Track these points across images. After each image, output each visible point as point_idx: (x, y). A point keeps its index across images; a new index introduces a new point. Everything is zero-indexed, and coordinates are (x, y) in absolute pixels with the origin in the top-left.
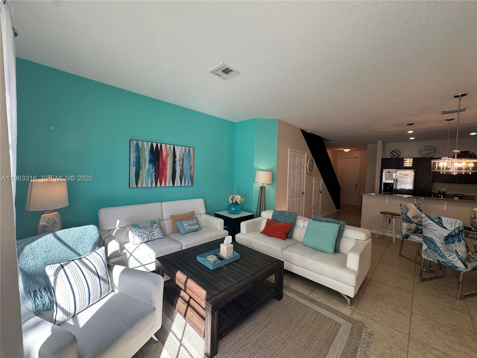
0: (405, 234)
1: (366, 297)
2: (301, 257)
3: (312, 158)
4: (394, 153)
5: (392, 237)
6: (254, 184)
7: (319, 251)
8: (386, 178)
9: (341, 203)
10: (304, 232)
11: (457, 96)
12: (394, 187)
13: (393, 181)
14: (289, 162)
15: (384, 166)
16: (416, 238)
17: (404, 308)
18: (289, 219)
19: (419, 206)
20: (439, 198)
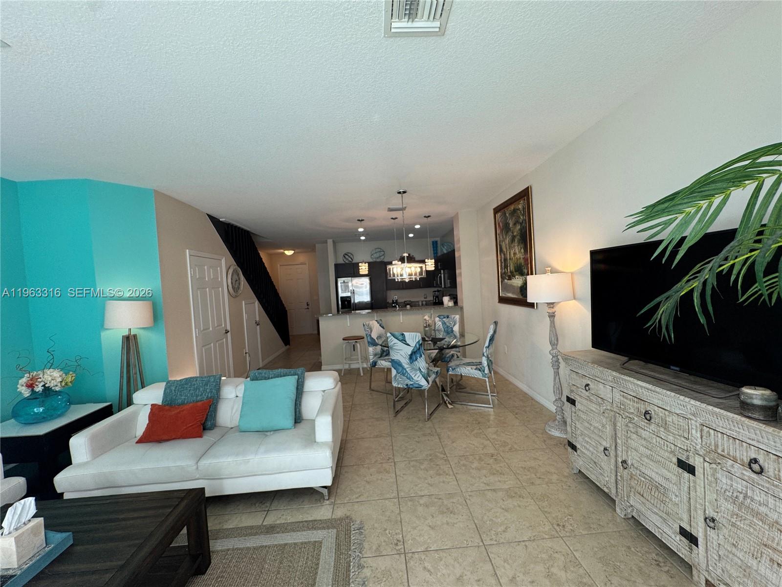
0: (373, 362)
1: (345, 472)
2: (240, 458)
3: (237, 267)
4: (347, 257)
5: (359, 368)
6: (104, 335)
7: (271, 431)
8: (342, 290)
9: (290, 334)
10: (238, 406)
11: (399, 193)
12: (352, 302)
13: (350, 293)
14: (191, 277)
15: (338, 276)
16: (383, 364)
17: (387, 462)
18: (205, 390)
19: (380, 322)
20: (394, 309)
